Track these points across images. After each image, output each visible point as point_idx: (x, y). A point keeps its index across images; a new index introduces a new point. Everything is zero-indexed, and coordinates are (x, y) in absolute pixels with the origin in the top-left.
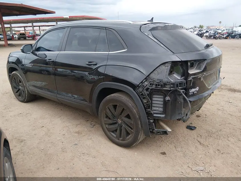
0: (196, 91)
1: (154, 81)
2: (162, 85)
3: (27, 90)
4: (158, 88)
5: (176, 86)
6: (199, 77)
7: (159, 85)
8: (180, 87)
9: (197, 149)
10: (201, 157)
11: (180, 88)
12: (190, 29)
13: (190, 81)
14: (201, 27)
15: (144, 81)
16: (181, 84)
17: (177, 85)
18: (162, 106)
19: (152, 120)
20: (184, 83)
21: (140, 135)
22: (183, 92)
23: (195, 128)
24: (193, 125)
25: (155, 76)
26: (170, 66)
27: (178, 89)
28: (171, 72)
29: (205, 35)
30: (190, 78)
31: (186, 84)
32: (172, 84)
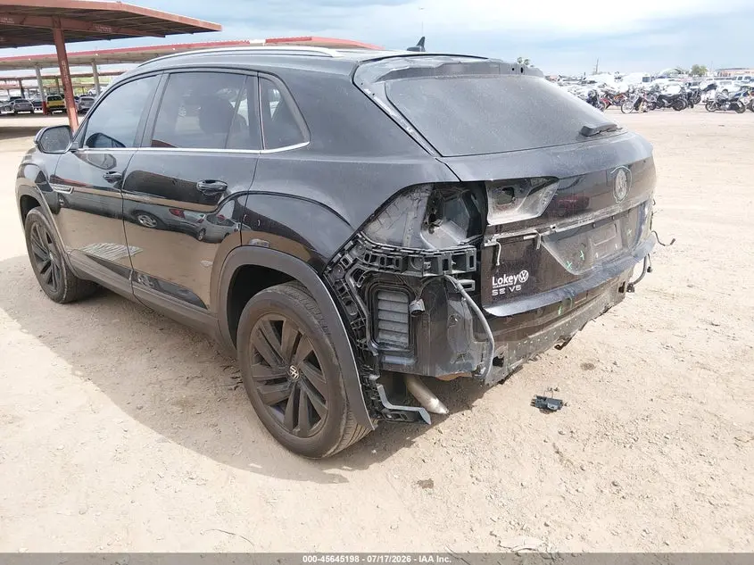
0: (518, 283)
1: (377, 247)
2: (397, 260)
3: (67, 267)
4: (389, 269)
5: (440, 266)
6: (525, 238)
7: (390, 261)
8: (455, 267)
9: (542, 474)
10: (546, 502)
11: (454, 272)
12: (661, 77)
13: (492, 249)
14: (698, 71)
15: (347, 247)
16: (459, 258)
17: (446, 261)
18: (405, 330)
19: (375, 374)
20: (472, 258)
21: (344, 422)
22: (465, 286)
23: (560, 404)
24: (557, 396)
25: (383, 233)
26: (426, 200)
27: (448, 276)
28: (431, 221)
29: (704, 97)
30: (491, 241)
31: (479, 258)
32: (427, 259)
